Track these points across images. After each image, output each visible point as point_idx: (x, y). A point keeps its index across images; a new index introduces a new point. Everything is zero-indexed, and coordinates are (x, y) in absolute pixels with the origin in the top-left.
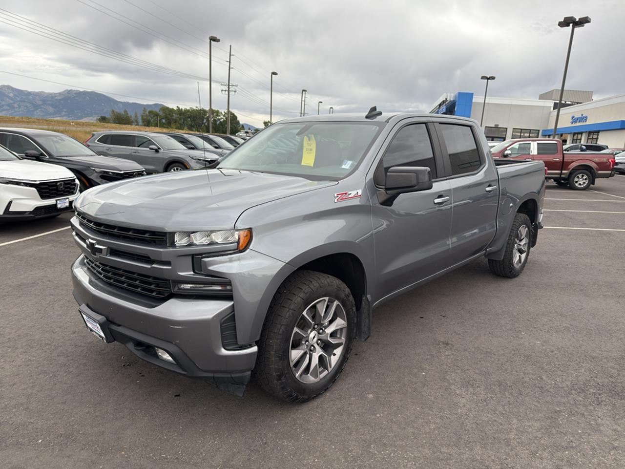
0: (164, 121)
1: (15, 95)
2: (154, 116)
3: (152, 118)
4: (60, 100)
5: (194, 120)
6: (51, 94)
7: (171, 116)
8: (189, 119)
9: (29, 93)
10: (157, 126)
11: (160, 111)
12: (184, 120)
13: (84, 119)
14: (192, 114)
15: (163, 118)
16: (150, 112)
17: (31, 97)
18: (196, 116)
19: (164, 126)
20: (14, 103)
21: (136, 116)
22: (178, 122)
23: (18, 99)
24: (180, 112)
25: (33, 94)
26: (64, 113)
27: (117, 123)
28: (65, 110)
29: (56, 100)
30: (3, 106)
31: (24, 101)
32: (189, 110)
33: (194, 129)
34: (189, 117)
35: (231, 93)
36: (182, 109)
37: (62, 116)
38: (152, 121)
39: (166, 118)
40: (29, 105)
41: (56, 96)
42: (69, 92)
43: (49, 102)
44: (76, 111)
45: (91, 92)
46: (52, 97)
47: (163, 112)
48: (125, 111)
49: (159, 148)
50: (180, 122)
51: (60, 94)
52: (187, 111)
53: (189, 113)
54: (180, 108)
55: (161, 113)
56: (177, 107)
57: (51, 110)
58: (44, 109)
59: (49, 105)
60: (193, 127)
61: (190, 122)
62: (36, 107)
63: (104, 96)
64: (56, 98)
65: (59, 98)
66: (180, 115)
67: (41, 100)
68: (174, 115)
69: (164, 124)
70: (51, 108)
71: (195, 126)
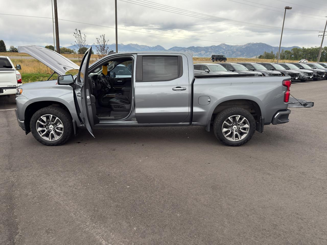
0: (293, 56)
1: (226, 48)
2: (287, 54)
3: (286, 55)
4: (244, 48)
5: (312, 55)
6: (241, 46)
7: (298, 53)
8: (309, 54)
9: (232, 46)
10: (288, 59)
11: (291, 50)
12: (306, 55)
13: (253, 57)
14: (312, 51)
15: (293, 55)
16: (286, 52)
17: (232, 48)
18: (314, 52)
19: (293, 59)
20: (225, 51)
21: (277, 54)
22: (302, 56)
23: (227, 49)
24: (304, 50)
25: (233, 47)
26: (245, 55)
27: (266, 59)
28: (245, 53)
29: (242, 48)
30: (220, 53)
31: (229, 50)
32: (310, 49)
33: (311, 60)
34: (309, 53)
35: (325, 37)
36: (306, 49)
37: (244, 56)
38: (286, 56)
39: (295, 54)
40: (230, 52)
41: (242, 47)
42: (249, 44)
43: (239, 50)
44: (250, 54)
45: (260, 43)
46: (241, 47)
47: (293, 51)
48: (272, 52)
49: (210, 71)
50: (303, 56)
51: (244, 45)
52: (309, 49)
53: (310, 51)
54: (305, 48)
55: (292, 52)
56: (303, 47)
57: (239, 53)
58: (237, 53)
59: (239, 51)
60: (311, 58)
61: (309, 56)
62: (233, 52)
63: (266, 44)
64: (243, 48)
65: (244, 47)
66: (304, 52)
67: (236, 49)
68: (300, 52)
69: (293, 58)
70: (239, 52)
71: (312, 58)
